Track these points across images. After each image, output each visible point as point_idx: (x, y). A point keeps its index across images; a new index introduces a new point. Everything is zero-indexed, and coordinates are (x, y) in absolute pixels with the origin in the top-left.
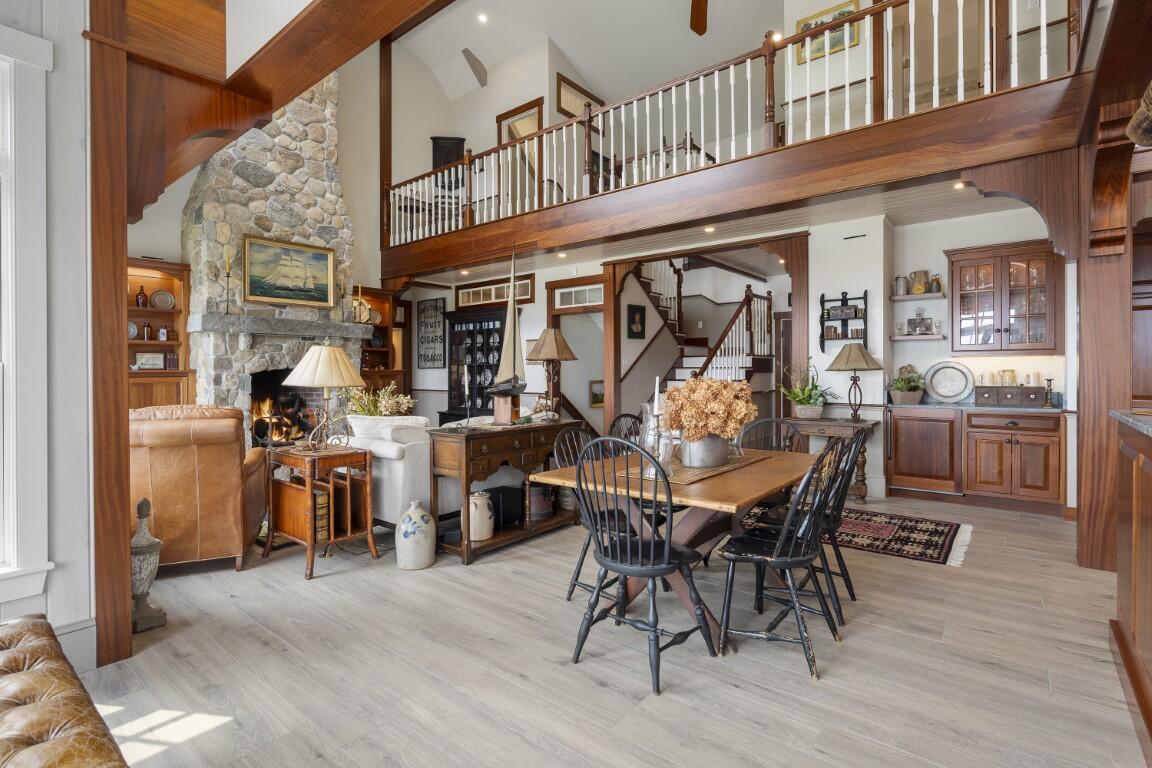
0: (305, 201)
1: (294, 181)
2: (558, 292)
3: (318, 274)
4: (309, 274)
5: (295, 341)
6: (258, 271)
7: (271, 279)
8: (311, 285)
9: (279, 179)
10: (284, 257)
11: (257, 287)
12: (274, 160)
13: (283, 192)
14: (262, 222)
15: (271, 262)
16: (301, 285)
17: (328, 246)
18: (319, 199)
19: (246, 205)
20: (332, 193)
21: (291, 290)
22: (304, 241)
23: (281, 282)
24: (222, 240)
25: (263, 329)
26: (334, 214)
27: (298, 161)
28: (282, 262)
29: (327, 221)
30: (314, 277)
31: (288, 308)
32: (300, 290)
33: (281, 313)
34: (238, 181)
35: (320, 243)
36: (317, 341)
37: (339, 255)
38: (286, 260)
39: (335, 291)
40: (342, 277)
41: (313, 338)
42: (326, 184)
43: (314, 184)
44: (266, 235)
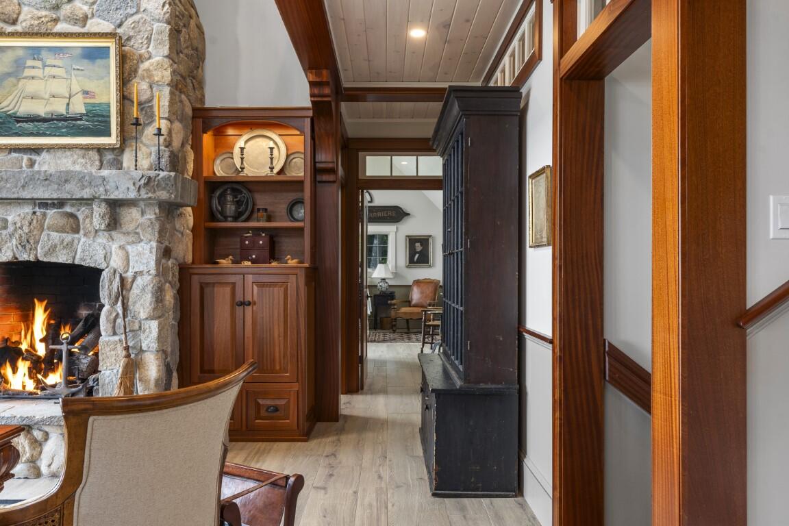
3: (90, 86)
4: (76, 88)
5: (28, 209)
7: (8, 106)
8: (79, 107)
10: (30, 63)
15: (9, 75)
16: (62, 109)
17: (117, 30)
21: (44, 120)
22: (76, 28)
23: (26, 108)
28: (27, 73)
31: (44, 155)
32: (61, 118)
33: (32, 164)
35: (103, 25)
36: (68, 209)
37: (137, 46)
38: (33, 68)
39: (122, 113)
40: (144, 86)
41: (60, 203)
44: (9, 30)
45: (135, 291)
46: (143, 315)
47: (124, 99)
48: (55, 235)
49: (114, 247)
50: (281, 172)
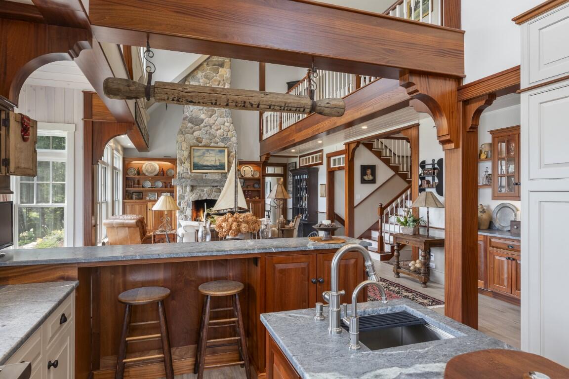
0: (216, 128)
1: (211, 121)
2: (332, 159)
3: (220, 159)
4: (217, 159)
5: (209, 188)
6: (196, 160)
7: (201, 163)
8: (218, 163)
9: (205, 121)
11: (196, 166)
12: (204, 113)
13: (207, 126)
14: (199, 140)
15: (201, 155)
16: (214, 164)
17: (226, 146)
18: (222, 126)
19: (192, 134)
20: (228, 122)
22: (216, 145)
23: (206, 163)
24: (183, 149)
25: (195, 184)
26: (228, 131)
27: (213, 112)
28: (206, 155)
29: (225, 135)
31: (208, 174)
33: (206, 176)
34: (190, 125)
35: (222, 145)
36: (218, 187)
37: (230, 149)
38: (207, 154)
39: (228, 164)
40: (232, 159)
41: (217, 186)
42: (225, 119)
43: (220, 120)
44: (200, 145)
47: (228, 161)
48: (215, 193)
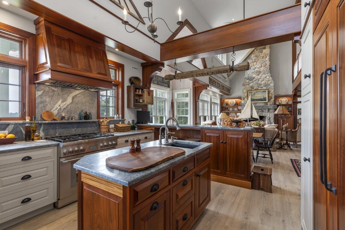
0: (261, 80)
1: (259, 77)
3: (264, 95)
4: (262, 95)
5: (257, 110)
7: (253, 98)
8: (262, 98)
9: (256, 77)
12: (255, 74)
13: (256, 80)
14: (252, 87)
15: (253, 95)
17: (267, 88)
18: (265, 79)
19: (249, 85)
20: (268, 76)
21: (258, 100)
22: (261, 89)
23: (256, 98)
24: (244, 92)
26: (269, 81)
27: (260, 72)
29: (267, 83)
30: (263, 96)
31: (257, 103)
32: (260, 99)
33: (256, 104)
34: (248, 81)
35: (265, 88)
37: (270, 90)
38: (256, 94)
39: (268, 98)
40: (271, 95)
41: (261, 109)
42: (267, 75)
43: (264, 76)
44: (253, 89)
45: (271, 119)
46: (272, 122)
47: (269, 96)
48: (261, 113)
49: (268, 114)
50: (287, 103)
